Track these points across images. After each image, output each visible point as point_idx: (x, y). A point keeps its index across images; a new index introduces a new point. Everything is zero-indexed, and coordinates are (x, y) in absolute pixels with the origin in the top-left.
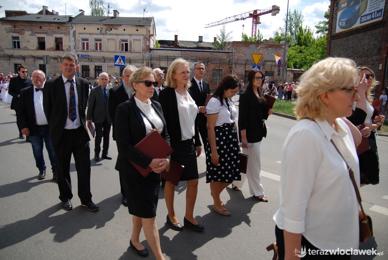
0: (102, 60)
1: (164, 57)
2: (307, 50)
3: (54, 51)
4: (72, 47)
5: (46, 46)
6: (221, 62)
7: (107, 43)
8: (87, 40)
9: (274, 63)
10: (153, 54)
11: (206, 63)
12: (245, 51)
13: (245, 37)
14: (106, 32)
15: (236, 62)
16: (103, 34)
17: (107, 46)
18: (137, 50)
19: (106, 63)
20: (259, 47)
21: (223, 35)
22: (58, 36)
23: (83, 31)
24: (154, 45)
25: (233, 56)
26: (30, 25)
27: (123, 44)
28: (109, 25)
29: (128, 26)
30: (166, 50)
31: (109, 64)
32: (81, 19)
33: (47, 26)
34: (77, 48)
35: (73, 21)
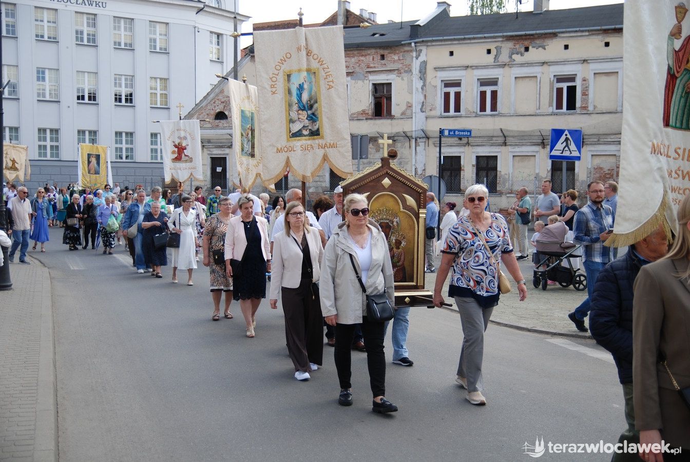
0: (500, 139)
3: (369, 121)
4: (416, 108)
7: (513, 92)
8: (458, 84)
14: (510, 57)
16: (503, 66)
17: (513, 97)
18: (603, 107)
19: (510, 149)
22: (381, 79)
23: (447, 61)
27: (560, 91)
28: (520, 37)
29: (579, 34)
31: (517, 149)
32: (442, 28)
33: (354, 56)
34: (429, 108)
35: (422, 36)
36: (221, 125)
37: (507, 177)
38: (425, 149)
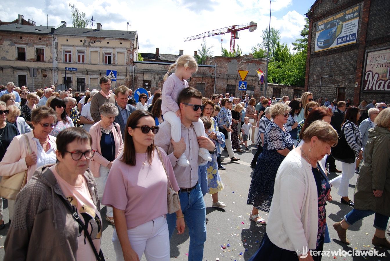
0: (85, 72)
1: (147, 70)
2: (285, 65)
3: (35, 63)
4: (54, 59)
5: (26, 57)
6: (204, 76)
7: (90, 56)
8: (70, 52)
9: (254, 78)
10: (137, 67)
12: (227, 66)
13: (225, 52)
14: (89, 44)
15: (218, 76)
16: (87, 47)
17: (90, 59)
18: (120, 63)
19: (89, 76)
20: (241, 62)
21: (204, 50)
22: (40, 47)
23: (65, 43)
24: (137, 58)
25: (216, 70)
26: (9, 34)
27: (106, 57)
28: (92, 37)
29: (112, 39)
30: (150, 63)
31: (91, 76)
32: (63, 30)
33: (28, 37)
34: (59, 60)
35: (56, 33)
37: (88, 85)
38: (58, 74)
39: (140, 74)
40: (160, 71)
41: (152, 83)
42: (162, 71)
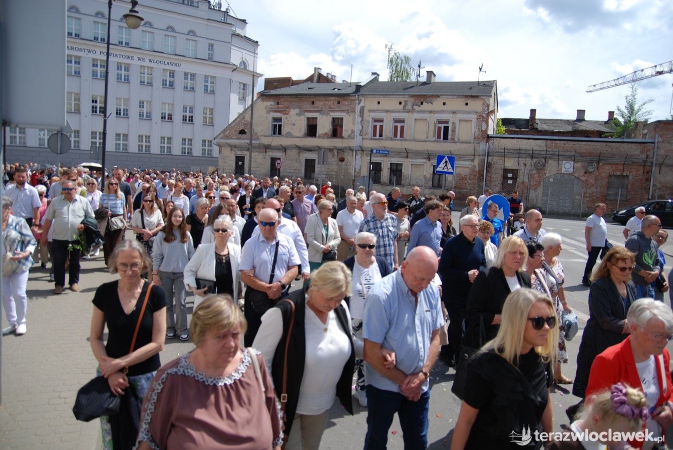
0: (405, 154)
1: (512, 151)
3: (329, 139)
4: (357, 133)
5: (317, 130)
6: (628, 161)
7: (413, 127)
8: (382, 121)
10: (493, 144)
11: (595, 164)
14: (413, 107)
15: (661, 161)
16: (408, 112)
17: (413, 131)
18: (463, 138)
19: (410, 160)
21: (631, 108)
22: (337, 115)
23: (376, 107)
24: (494, 129)
25: (656, 149)
26: (298, 99)
27: (439, 128)
28: (418, 96)
29: (452, 97)
30: (517, 138)
31: (414, 160)
32: (374, 88)
33: (322, 100)
34: (364, 134)
35: (362, 92)
36: (242, 137)
37: (407, 176)
38: (361, 157)
39: (498, 158)
40: (536, 152)
41: (521, 174)
42: (540, 152)
